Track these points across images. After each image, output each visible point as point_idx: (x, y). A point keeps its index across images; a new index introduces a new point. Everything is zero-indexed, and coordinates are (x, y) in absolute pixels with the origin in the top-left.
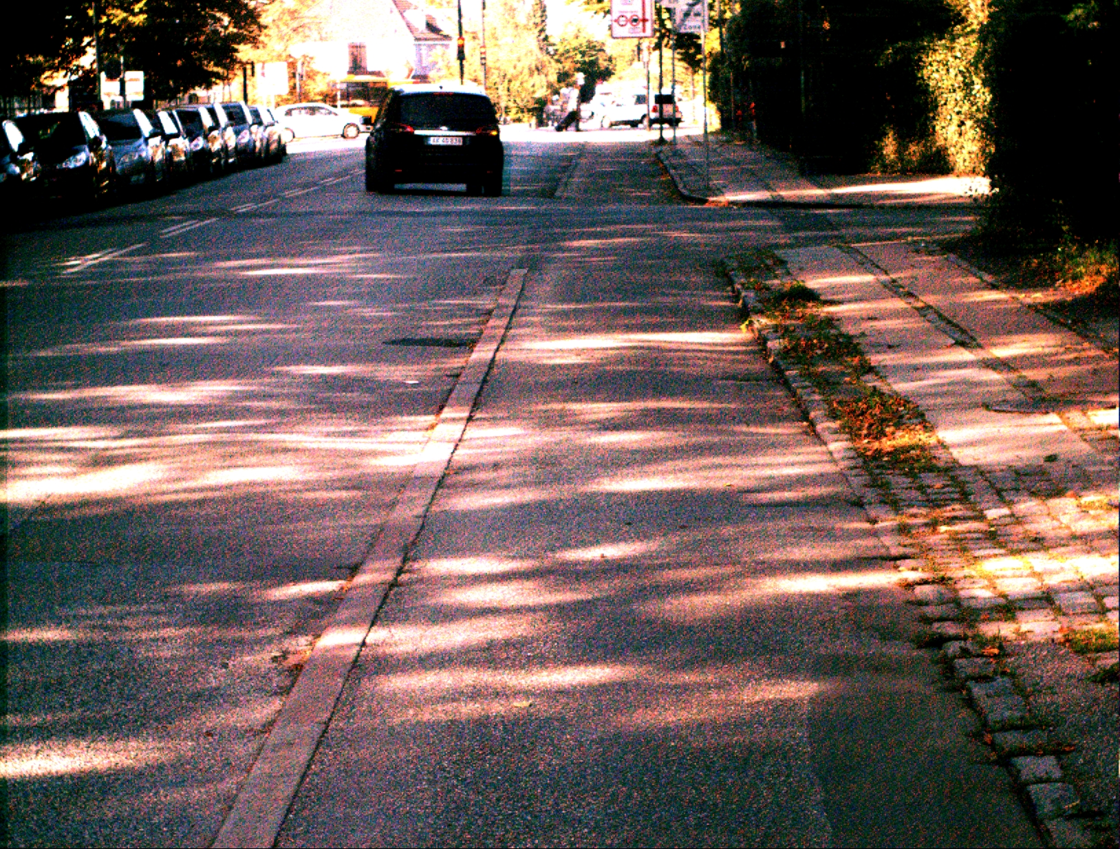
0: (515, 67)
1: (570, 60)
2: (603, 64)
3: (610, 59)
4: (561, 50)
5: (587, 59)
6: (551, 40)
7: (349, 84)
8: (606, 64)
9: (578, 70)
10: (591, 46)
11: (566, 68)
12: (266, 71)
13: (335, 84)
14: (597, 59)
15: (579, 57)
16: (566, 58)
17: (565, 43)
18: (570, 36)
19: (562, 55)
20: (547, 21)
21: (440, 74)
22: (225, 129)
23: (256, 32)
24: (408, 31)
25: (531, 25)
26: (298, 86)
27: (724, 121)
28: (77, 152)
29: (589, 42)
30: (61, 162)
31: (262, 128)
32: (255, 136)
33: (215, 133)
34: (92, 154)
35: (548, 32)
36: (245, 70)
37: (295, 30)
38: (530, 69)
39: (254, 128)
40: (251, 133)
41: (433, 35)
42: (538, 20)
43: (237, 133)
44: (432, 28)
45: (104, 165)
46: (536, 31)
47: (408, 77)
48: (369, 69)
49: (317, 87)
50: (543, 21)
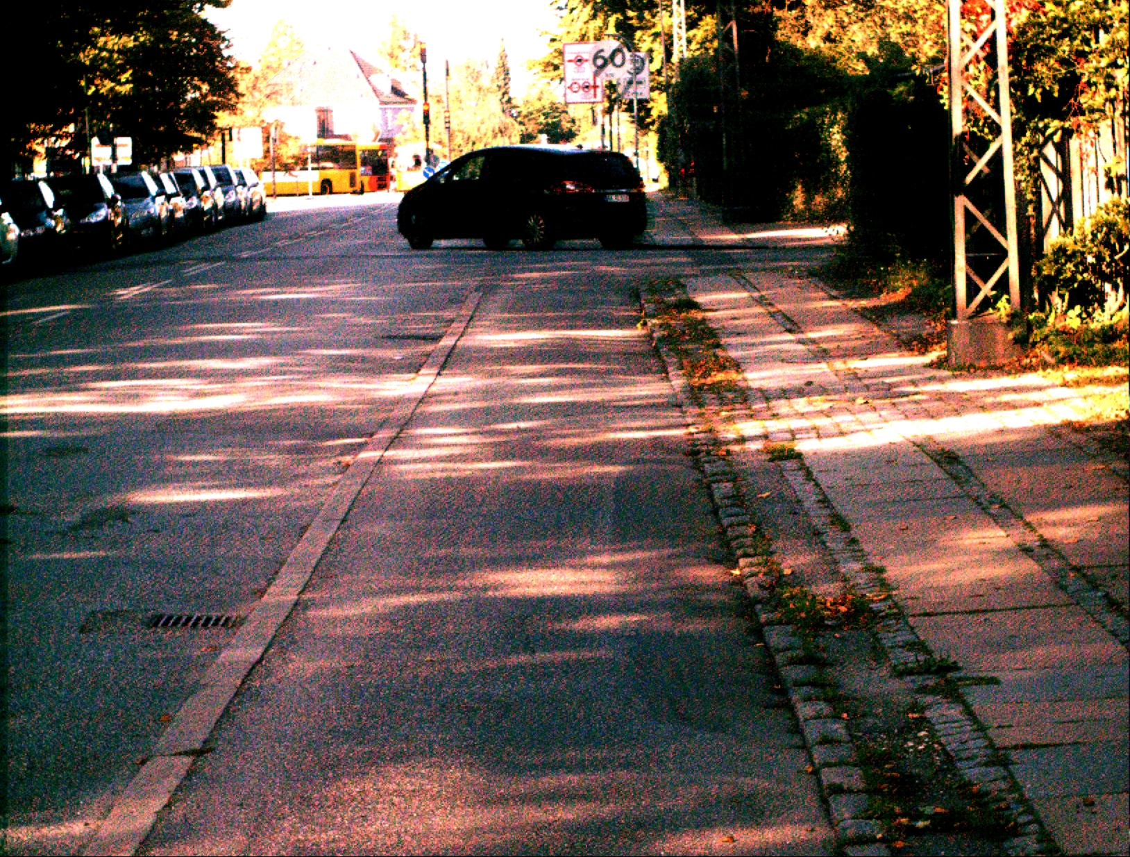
0: (479, 130)
1: (533, 122)
2: (566, 125)
3: (573, 121)
4: (524, 113)
5: (550, 121)
6: (514, 102)
7: (319, 148)
8: (569, 125)
9: (541, 132)
10: (554, 108)
11: (530, 130)
12: (241, 135)
13: (306, 147)
14: (560, 121)
15: (542, 119)
16: (529, 120)
17: (529, 105)
18: (533, 97)
19: (526, 116)
20: (511, 84)
21: (407, 136)
22: (215, 190)
23: (234, 100)
24: (373, 94)
25: (495, 87)
26: (271, 150)
27: (672, 180)
28: (97, 209)
29: (553, 103)
30: (84, 218)
31: (246, 189)
32: (241, 195)
33: (207, 193)
34: (110, 210)
35: (511, 94)
36: (223, 135)
37: (268, 96)
38: (493, 131)
39: (240, 189)
40: (237, 193)
41: (398, 99)
42: (501, 83)
43: (225, 193)
44: (396, 91)
45: (119, 220)
46: (500, 94)
47: (374, 140)
48: (336, 133)
49: (288, 152)
50: (506, 84)
